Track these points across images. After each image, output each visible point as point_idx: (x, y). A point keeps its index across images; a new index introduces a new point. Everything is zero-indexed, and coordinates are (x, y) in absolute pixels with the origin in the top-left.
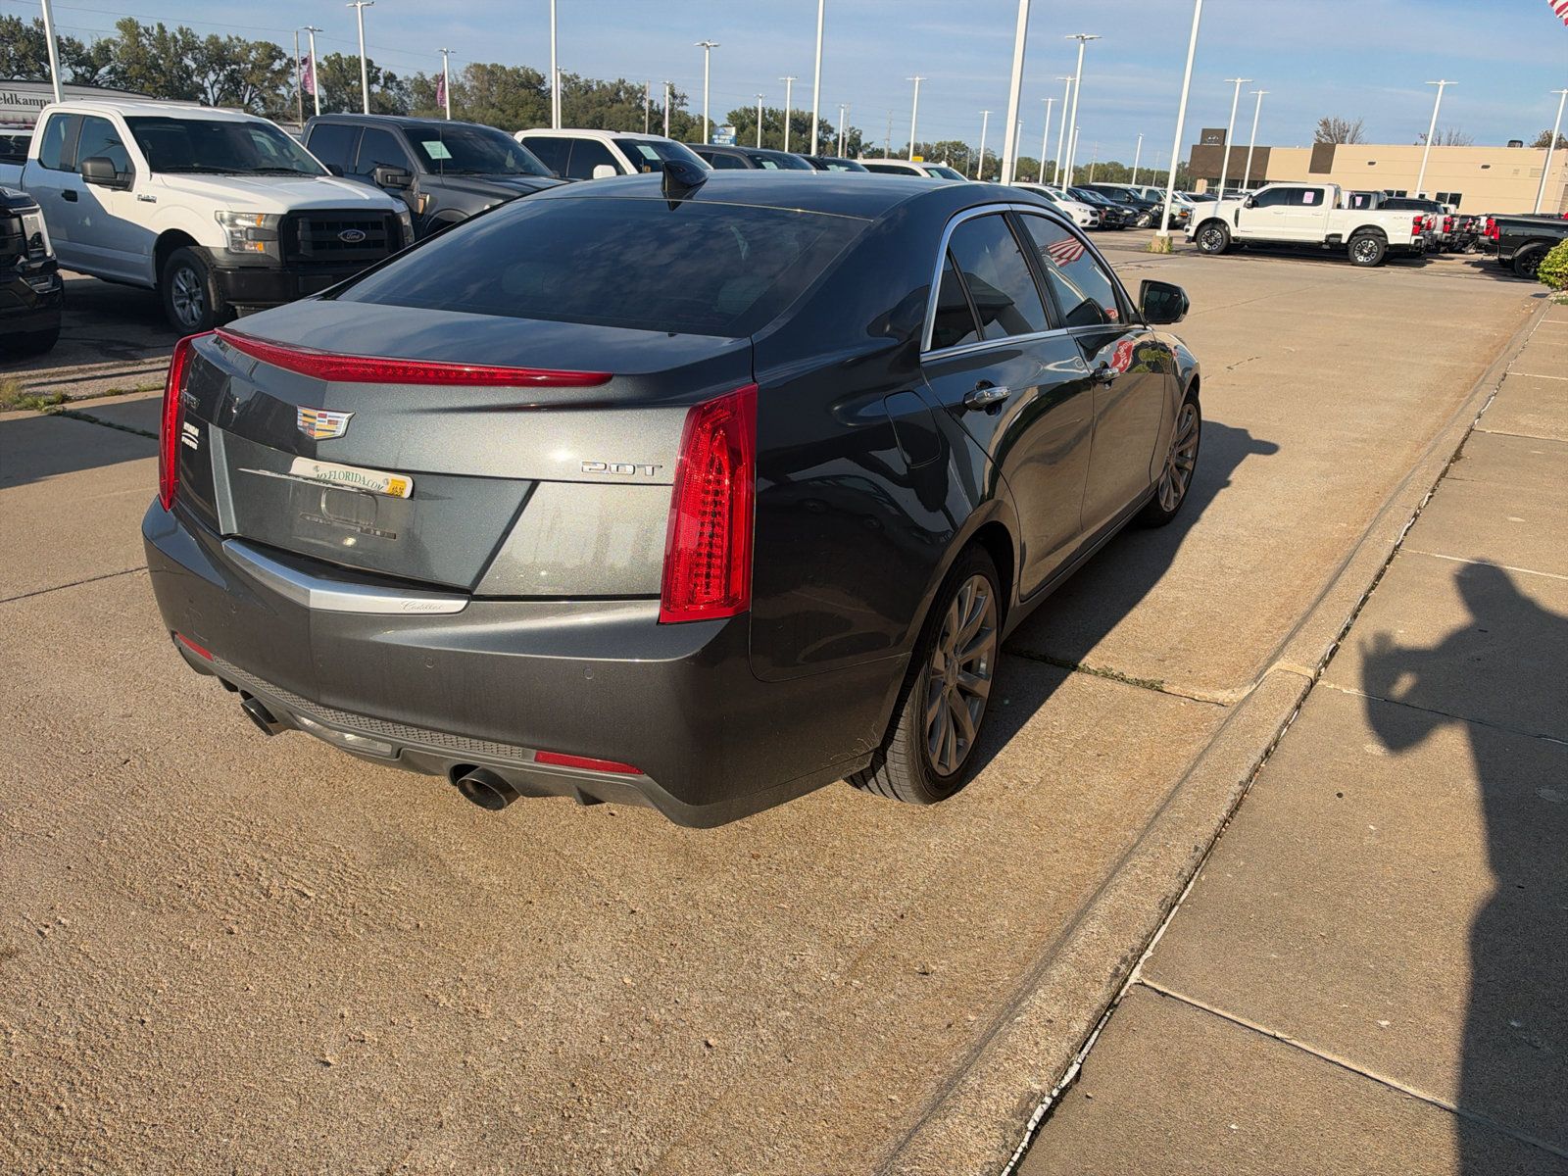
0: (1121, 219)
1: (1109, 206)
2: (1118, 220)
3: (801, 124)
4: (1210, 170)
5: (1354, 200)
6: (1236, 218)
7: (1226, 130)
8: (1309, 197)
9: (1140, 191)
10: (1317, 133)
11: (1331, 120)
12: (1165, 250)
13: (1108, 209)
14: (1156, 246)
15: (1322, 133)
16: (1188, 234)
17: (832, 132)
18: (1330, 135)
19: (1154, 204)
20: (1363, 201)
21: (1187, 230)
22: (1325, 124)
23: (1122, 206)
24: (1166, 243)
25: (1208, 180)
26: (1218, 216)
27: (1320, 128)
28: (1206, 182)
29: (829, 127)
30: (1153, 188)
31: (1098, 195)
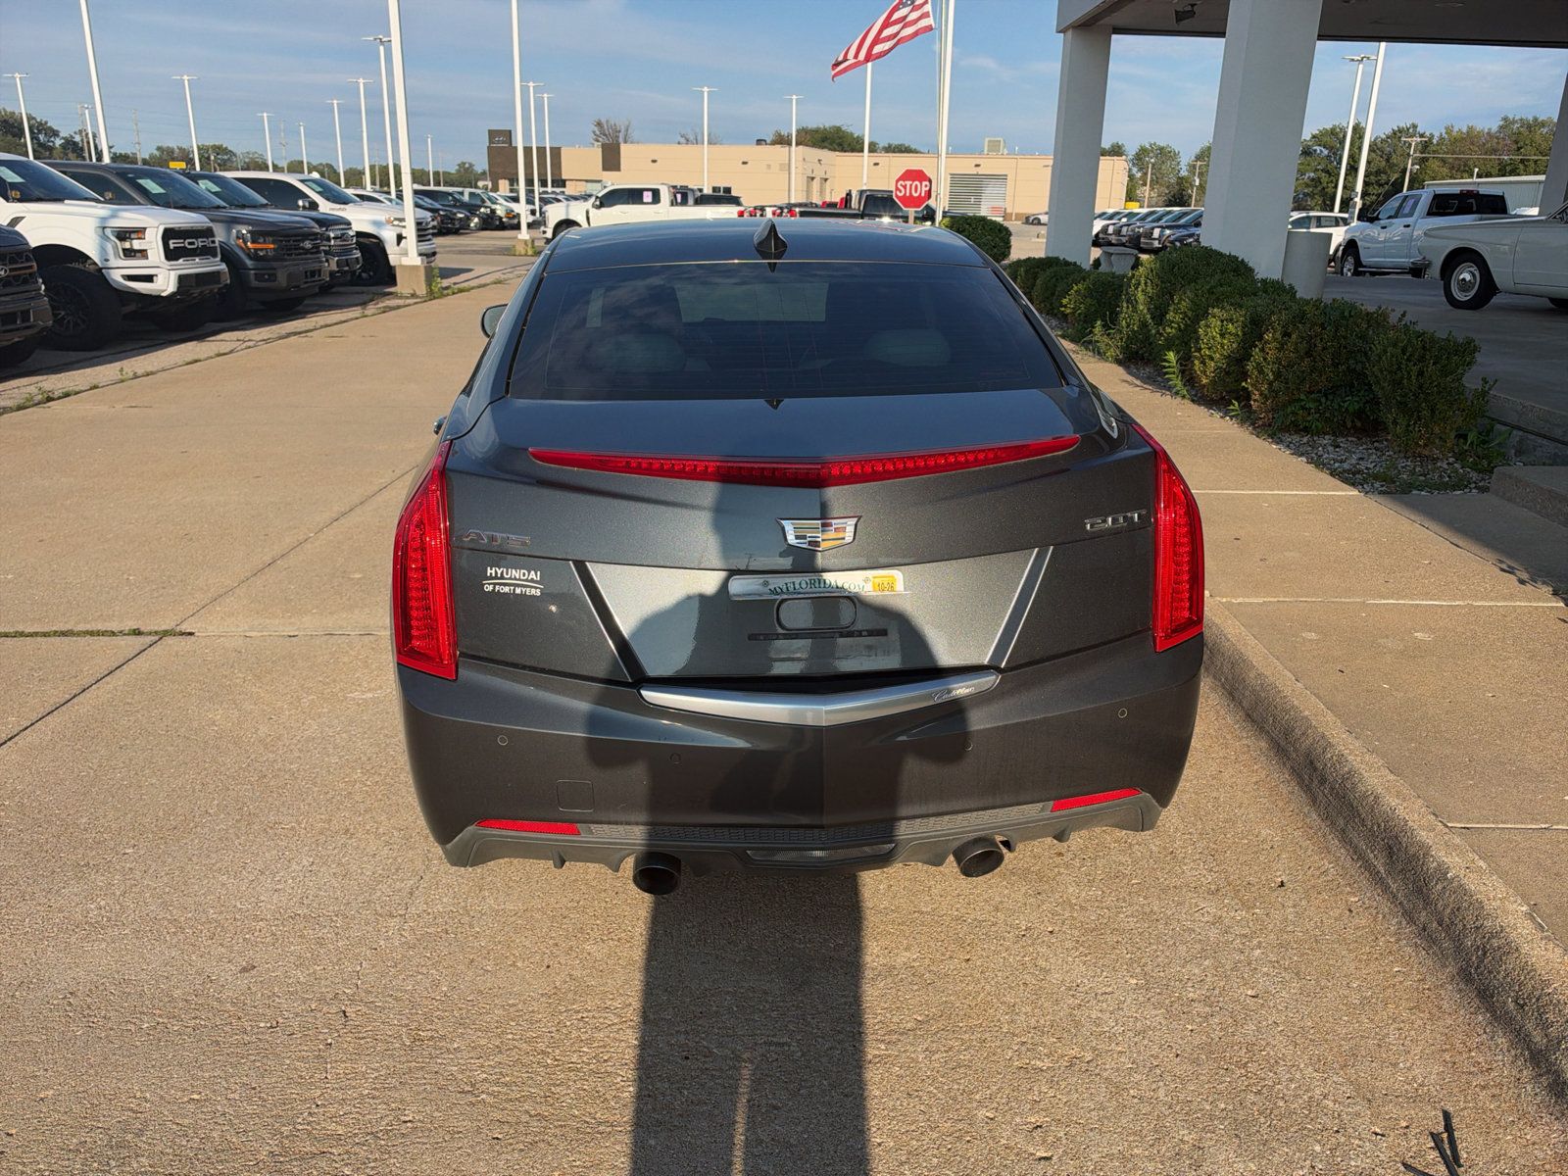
0: (456, 223)
1: (442, 210)
2: (454, 224)
3: (12, 126)
4: (508, 170)
5: (675, 196)
6: (588, 218)
7: (510, 131)
8: (648, 197)
9: (462, 193)
10: (594, 132)
11: (603, 121)
12: (530, 253)
13: (442, 213)
14: (520, 249)
15: (598, 133)
16: (545, 236)
17: (58, 135)
18: (605, 135)
19: (480, 207)
20: (682, 197)
21: (544, 232)
22: (599, 124)
23: (455, 211)
24: (530, 246)
25: (509, 180)
26: (571, 217)
27: (596, 129)
28: (507, 182)
29: (51, 129)
30: (473, 190)
31: (426, 199)
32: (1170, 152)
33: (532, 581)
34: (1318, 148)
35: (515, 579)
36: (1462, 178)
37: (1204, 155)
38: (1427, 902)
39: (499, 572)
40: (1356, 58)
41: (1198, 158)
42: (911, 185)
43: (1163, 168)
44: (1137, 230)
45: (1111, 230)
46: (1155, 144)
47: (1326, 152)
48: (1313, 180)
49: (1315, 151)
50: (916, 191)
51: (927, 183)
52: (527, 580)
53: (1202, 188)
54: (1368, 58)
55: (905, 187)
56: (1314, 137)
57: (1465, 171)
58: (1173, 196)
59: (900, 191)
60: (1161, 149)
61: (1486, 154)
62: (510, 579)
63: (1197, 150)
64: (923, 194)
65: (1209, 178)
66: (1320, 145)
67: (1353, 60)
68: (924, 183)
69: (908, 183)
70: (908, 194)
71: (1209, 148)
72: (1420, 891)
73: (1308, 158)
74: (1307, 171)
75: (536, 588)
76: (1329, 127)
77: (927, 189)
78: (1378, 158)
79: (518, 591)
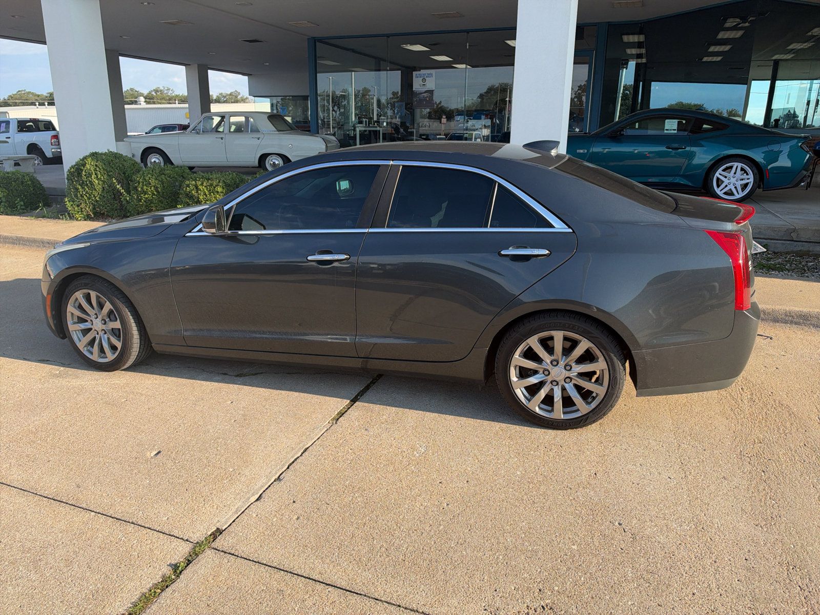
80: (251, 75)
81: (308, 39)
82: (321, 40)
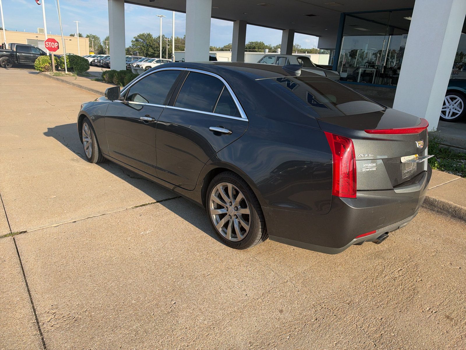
32: (96, 37)
33: (374, 166)
34: (140, 40)
35: (370, 166)
36: (178, 51)
37: (107, 39)
38: (435, 206)
39: (366, 165)
40: (160, 16)
41: (106, 40)
42: (51, 44)
43: (95, 42)
44: (106, 61)
45: (96, 61)
46: (91, 35)
47: (142, 41)
48: (140, 48)
49: (139, 40)
50: (53, 46)
51: (57, 43)
52: (373, 166)
53: (109, 49)
54: (163, 16)
55: (49, 44)
56: (138, 36)
57: (178, 49)
58: (100, 51)
59: (47, 46)
60: (94, 36)
61: (182, 44)
62: (369, 166)
63: (105, 37)
64: (56, 47)
65: (110, 46)
66: (140, 39)
67: (159, 16)
68: (56, 43)
69: (50, 43)
70: (50, 47)
71: (109, 37)
72: (432, 205)
73: (138, 42)
74: (138, 46)
75: (375, 168)
76: (142, 33)
77: (57, 45)
78: (156, 44)
79: (371, 169)
80: (321, 36)
81: (341, 14)
82: (349, 14)
